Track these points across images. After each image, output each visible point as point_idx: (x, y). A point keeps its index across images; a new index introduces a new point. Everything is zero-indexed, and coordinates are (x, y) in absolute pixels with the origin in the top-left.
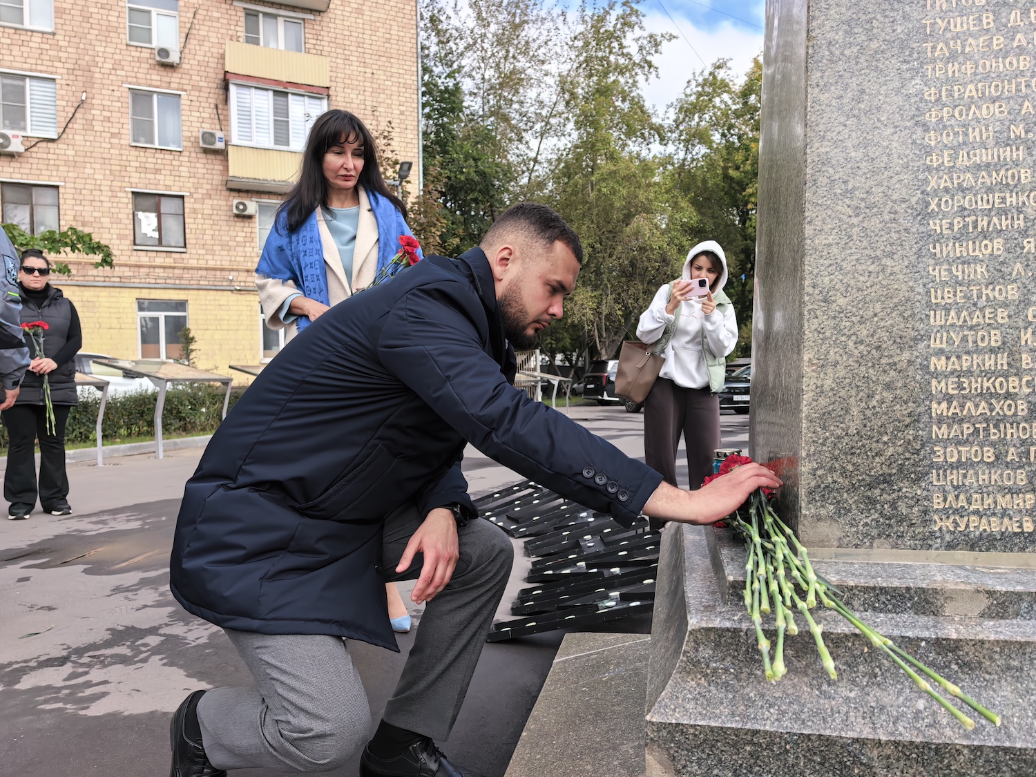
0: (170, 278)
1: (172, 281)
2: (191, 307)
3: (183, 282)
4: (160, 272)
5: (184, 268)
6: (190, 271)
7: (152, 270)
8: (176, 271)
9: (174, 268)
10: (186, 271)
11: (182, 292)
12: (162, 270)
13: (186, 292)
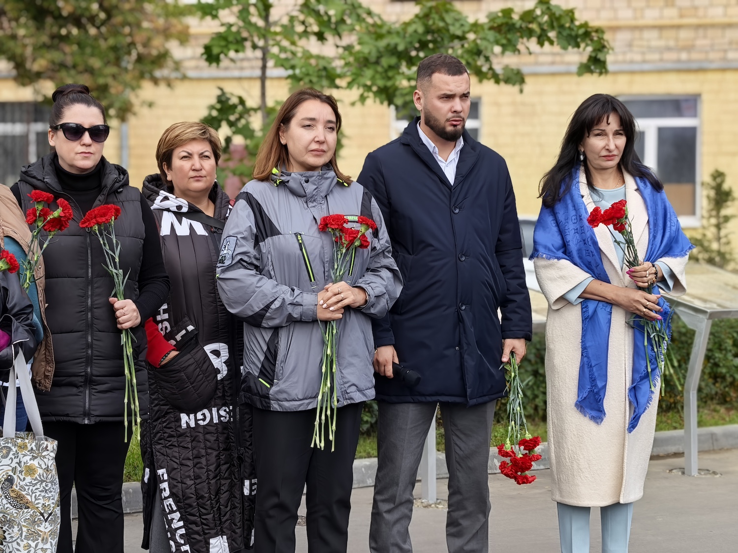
0: (668, 49)
1: (673, 56)
2: (706, 108)
3: (695, 56)
4: (651, 36)
5: (698, 27)
6: (711, 33)
7: (637, 34)
8: (684, 34)
9: (678, 27)
10: (701, 32)
11: (691, 77)
12: (654, 34)
13: (701, 76)
